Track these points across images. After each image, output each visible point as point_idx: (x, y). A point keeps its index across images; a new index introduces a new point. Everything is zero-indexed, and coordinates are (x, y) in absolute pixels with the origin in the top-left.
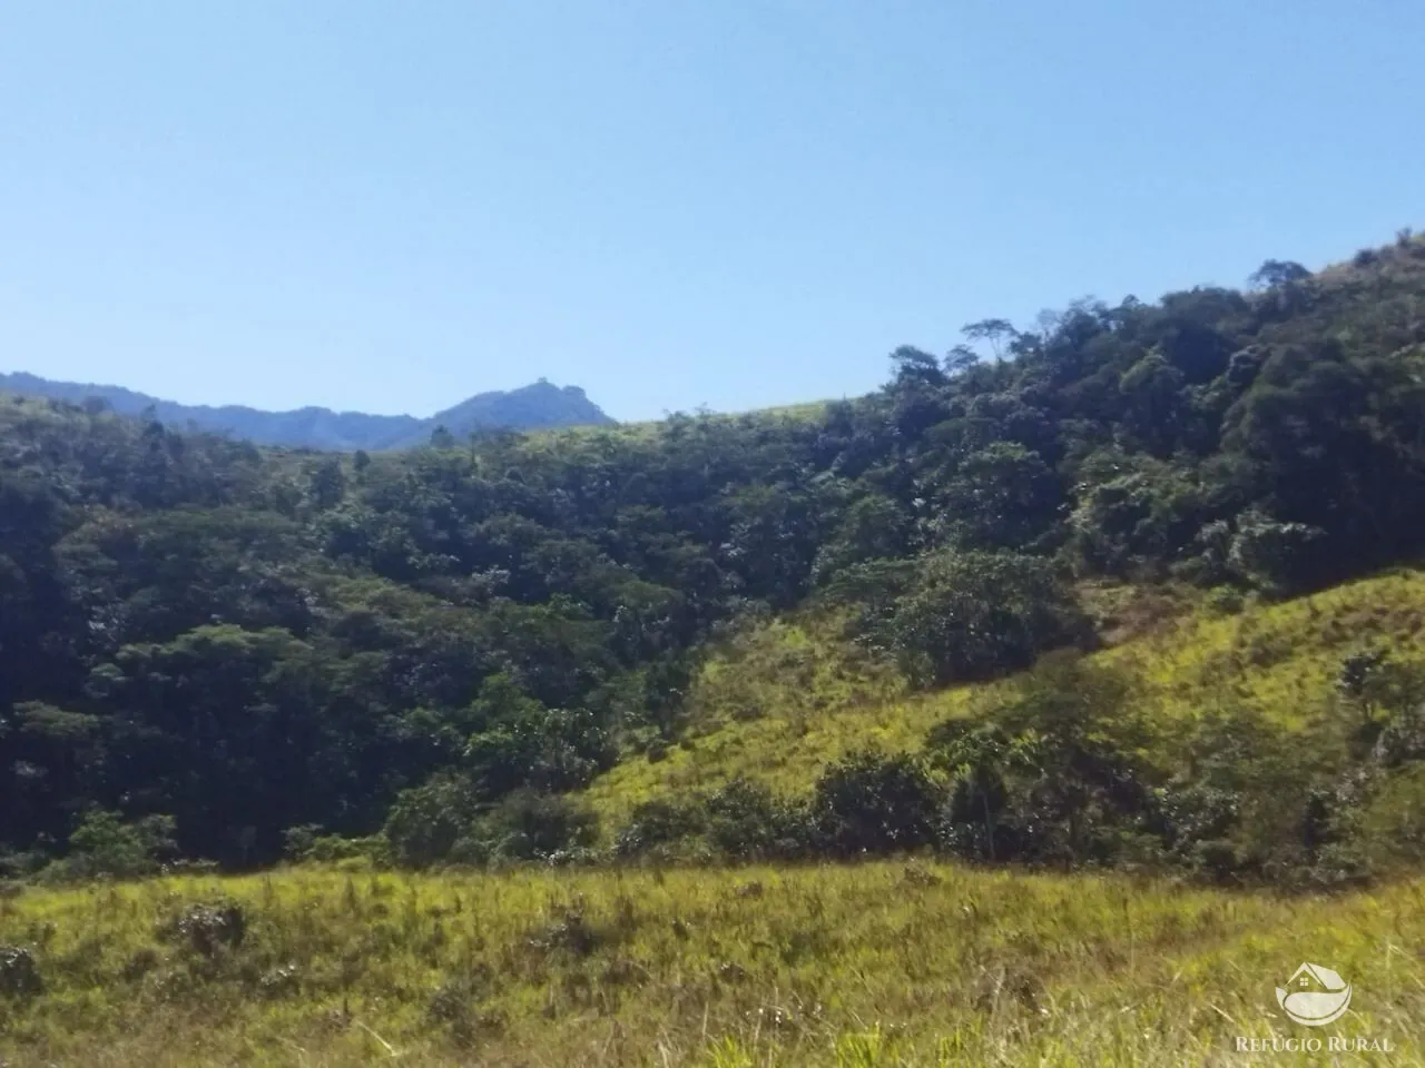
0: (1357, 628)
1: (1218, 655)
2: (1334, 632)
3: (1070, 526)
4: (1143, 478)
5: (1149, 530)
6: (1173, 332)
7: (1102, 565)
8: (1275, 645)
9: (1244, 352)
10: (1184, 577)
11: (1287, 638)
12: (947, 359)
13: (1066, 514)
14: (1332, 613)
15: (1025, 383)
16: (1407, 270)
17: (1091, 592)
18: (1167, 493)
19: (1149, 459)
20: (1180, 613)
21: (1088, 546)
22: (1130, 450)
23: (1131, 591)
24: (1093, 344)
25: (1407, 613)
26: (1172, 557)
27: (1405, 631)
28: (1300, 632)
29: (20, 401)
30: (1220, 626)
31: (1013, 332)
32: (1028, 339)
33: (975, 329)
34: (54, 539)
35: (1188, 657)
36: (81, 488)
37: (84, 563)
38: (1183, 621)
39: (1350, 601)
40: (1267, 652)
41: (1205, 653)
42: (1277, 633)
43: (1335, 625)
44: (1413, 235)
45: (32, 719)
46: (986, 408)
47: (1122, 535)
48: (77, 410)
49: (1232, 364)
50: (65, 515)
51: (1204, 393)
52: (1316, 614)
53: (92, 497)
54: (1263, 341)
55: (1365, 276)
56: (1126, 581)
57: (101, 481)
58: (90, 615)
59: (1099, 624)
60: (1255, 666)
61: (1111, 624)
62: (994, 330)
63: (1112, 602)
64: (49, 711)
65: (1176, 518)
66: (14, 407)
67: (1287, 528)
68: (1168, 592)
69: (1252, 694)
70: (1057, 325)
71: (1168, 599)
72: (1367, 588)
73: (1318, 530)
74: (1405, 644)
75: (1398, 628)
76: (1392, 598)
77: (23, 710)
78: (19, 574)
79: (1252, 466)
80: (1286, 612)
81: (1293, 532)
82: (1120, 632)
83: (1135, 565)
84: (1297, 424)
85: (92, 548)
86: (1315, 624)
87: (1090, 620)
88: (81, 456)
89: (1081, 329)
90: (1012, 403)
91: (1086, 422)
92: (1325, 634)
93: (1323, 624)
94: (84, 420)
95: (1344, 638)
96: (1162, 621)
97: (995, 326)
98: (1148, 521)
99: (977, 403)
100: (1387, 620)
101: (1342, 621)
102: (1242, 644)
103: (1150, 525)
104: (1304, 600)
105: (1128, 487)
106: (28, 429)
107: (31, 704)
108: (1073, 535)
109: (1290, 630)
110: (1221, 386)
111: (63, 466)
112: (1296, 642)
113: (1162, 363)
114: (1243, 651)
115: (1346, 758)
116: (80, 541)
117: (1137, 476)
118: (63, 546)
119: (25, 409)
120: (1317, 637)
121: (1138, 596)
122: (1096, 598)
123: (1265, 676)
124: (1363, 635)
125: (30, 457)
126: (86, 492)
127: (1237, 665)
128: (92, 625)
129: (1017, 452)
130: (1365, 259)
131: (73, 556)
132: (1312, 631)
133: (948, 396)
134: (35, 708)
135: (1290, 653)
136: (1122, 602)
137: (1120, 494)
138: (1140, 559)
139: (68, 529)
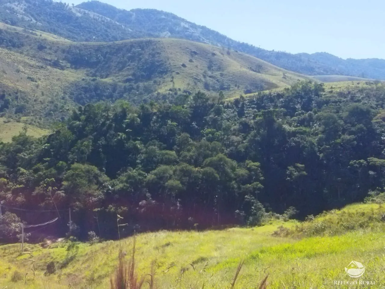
29: (358, 84)
34: (371, 119)
36: (376, 105)
37: (380, 124)
45: (372, 161)
48: (372, 83)
50: (373, 112)
53: (378, 106)
57: (380, 102)
58: (381, 135)
64: (375, 159)
66: (358, 85)
77: (369, 160)
78: (365, 128)
85: (381, 120)
88: (375, 96)
94: (374, 86)
106: (361, 91)
107: (371, 158)
111: (371, 99)
116: (378, 118)
118: (374, 121)
119: (360, 86)
125: (363, 98)
126: (377, 105)
128: (382, 138)
131: (377, 123)
134: (372, 159)
139: (375, 116)
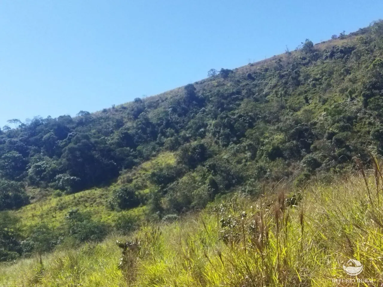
0: (82, 202)
1: (52, 207)
2: (78, 202)
3: (27, 173)
4: (45, 162)
5: (45, 175)
6: (56, 127)
7: (34, 183)
8: (64, 205)
9: (71, 134)
10: (51, 187)
11: (67, 204)
12: (3, 128)
13: (27, 170)
14: (78, 198)
15: (22, 136)
16: (113, 115)
17: (30, 190)
18: (50, 166)
19: (48, 158)
20: (49, 196)
21: (31, 178)
22: (44, 155)
23: (39, 190)
24: (38, 128)
25: (94, 198)
26: (49, 182)
27: (92, 202)
28: (71, 202)
30: (55, 200)
31: (20, 122)
32: (23, 125)
33: (10, 121)
35: (45, 208)
38: (48, 198)
39: (82, 195)
40: (62, 207)
41: (49, 206)
42: (66, 203)
43: (78, 201)
44: (116, 106)
46: (11, 142)
47: (39, 176)
49: (68, 136)
51: (61, 143)
52: (75, 198)
54: (76, 131)
55: (104, 115)
56: (38, 187)
59: (30, 198)
60: (59, 210)
61: (33, 198)
62: (16, 121)
63: (34, 193)
65: (51, 173)
67: (72, 178)
68: (47, 190)
69: (56, 217)
70: (30, 122)
71: (47, 192)
72: (87, 192)
73: (79, 179)
74: (91, 206)
75: (91, 202)
76: (91, 195)
79: (67, 163)
80: (69, 197)
81: (73, 179)
82: (35, 200)
83: (41, 184)
84: (78, 153)
86: (74, 200)
87: (28, 197)
89: (36, 124)
90: (17, 141)
91: (35, 147)
92: (75, 203)
93: (76, 200)
95: (80, 204)
96: (44, 197)
97: (16, 120)
98: (45, 173)
99: (9, 141)
100: (90, 200)
101: (80, 200)
102: (58, 205)
103: (46, 174)
104: (73, 194)
105: (42, 164)
108: (28, 176)
109: (69, 202)
110: (66, 141)
112: (69, 204)
113: (53, 135)
114: (57, 207)
115: (67, 233)
117: (44, 162)
120: (74, 203)
121: (40, 191)
122: (30, 191)
123: (60, 213)
124: (83, 203)
127: (55, 210)
129: (17, 154)
130: (105, 111)
132: (72, 202)
133: (2, 138)
135: (67, 207)
136: (36, 193)
137: (39, 166)
138: (42, 182)
